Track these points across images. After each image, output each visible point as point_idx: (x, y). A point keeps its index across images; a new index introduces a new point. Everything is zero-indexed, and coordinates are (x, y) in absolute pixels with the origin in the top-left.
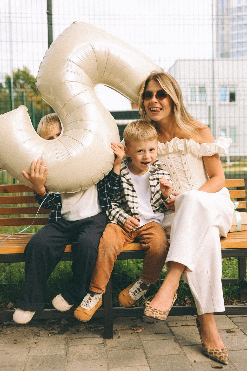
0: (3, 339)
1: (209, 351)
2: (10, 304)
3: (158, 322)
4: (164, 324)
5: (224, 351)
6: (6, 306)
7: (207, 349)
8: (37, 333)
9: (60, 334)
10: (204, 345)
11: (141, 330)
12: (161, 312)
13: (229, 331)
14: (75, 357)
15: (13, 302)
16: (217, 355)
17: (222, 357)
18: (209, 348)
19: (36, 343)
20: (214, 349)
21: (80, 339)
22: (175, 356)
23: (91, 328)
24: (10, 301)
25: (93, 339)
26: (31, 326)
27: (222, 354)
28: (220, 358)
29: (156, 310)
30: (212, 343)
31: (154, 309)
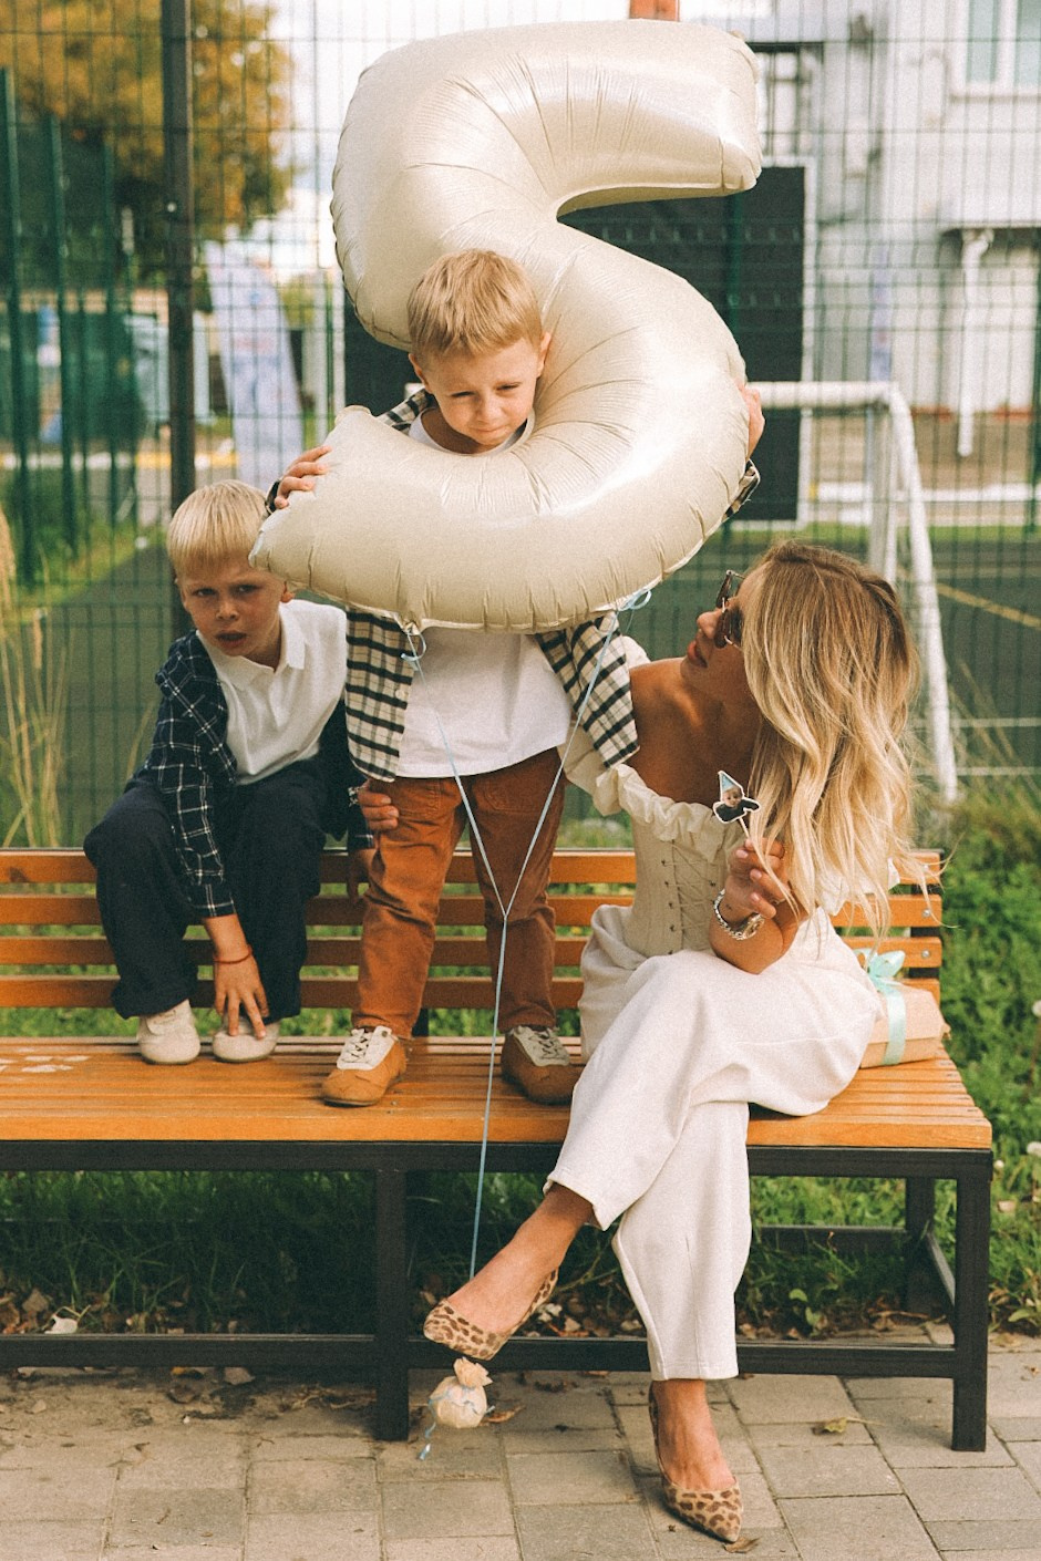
0: (26, 1431)
1: (679, 1498)
2: (36, 1301)
3: (576, 1386)
4: (599, 1394)
5: (728, 1500)
6: (19, 1305)
7: (674, 1491)
8: (141, 1410)
9: (224, 1417)
10: (665, 1480)
11: (509, 1415)
12: (481, 1332)
13: (821, 1430)
14: (273, 1501)
15: (45, 1291)
16: (704, 1512)
17: (720, 1518)
18: (682, 1489)
19: (138, 1448)
20: (698, 1493)
21: (292, 1440)
22: (611, 1508)
23: (332, 1399)
24: (33, 1286)
25: (337, 1439)
26: (116, 1383)
27: (724, 1511)
28: (713, 1522)
29: (467, 1323)
30: (692, 1472)
31: (460, 1320)
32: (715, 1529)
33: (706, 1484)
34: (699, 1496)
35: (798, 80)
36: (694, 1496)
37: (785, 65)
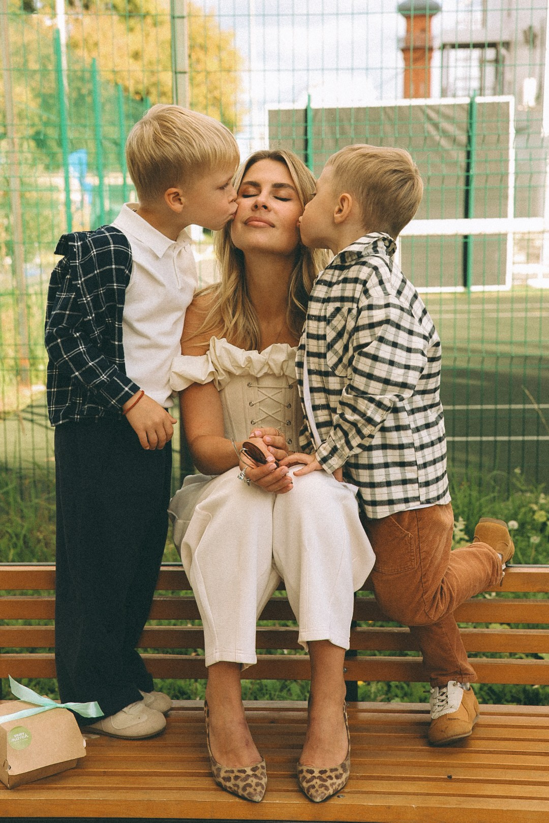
7: (219, 769)
17: (249, 786)
18: (224, 768)
27: (252, 780)
32: (245, 794)
33: (240, 763)
34: (235, 771)
35: (496, 61)
36: (232, 772)
37: (490, 53)
